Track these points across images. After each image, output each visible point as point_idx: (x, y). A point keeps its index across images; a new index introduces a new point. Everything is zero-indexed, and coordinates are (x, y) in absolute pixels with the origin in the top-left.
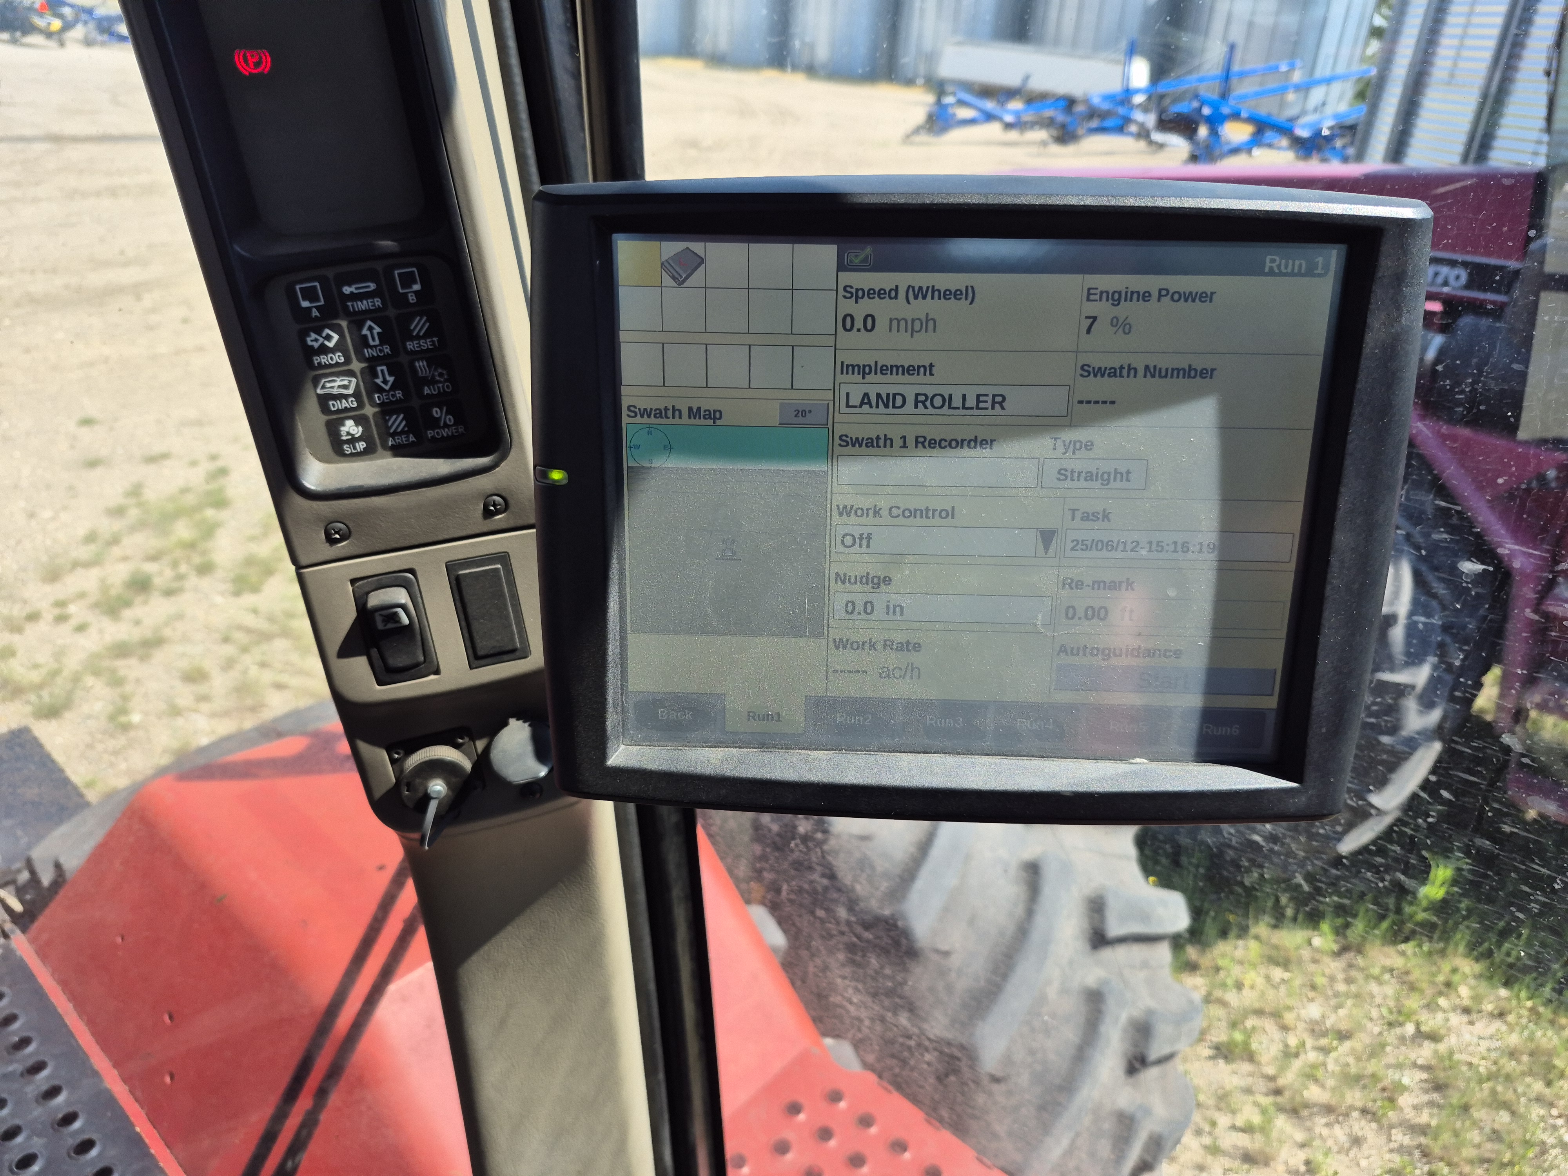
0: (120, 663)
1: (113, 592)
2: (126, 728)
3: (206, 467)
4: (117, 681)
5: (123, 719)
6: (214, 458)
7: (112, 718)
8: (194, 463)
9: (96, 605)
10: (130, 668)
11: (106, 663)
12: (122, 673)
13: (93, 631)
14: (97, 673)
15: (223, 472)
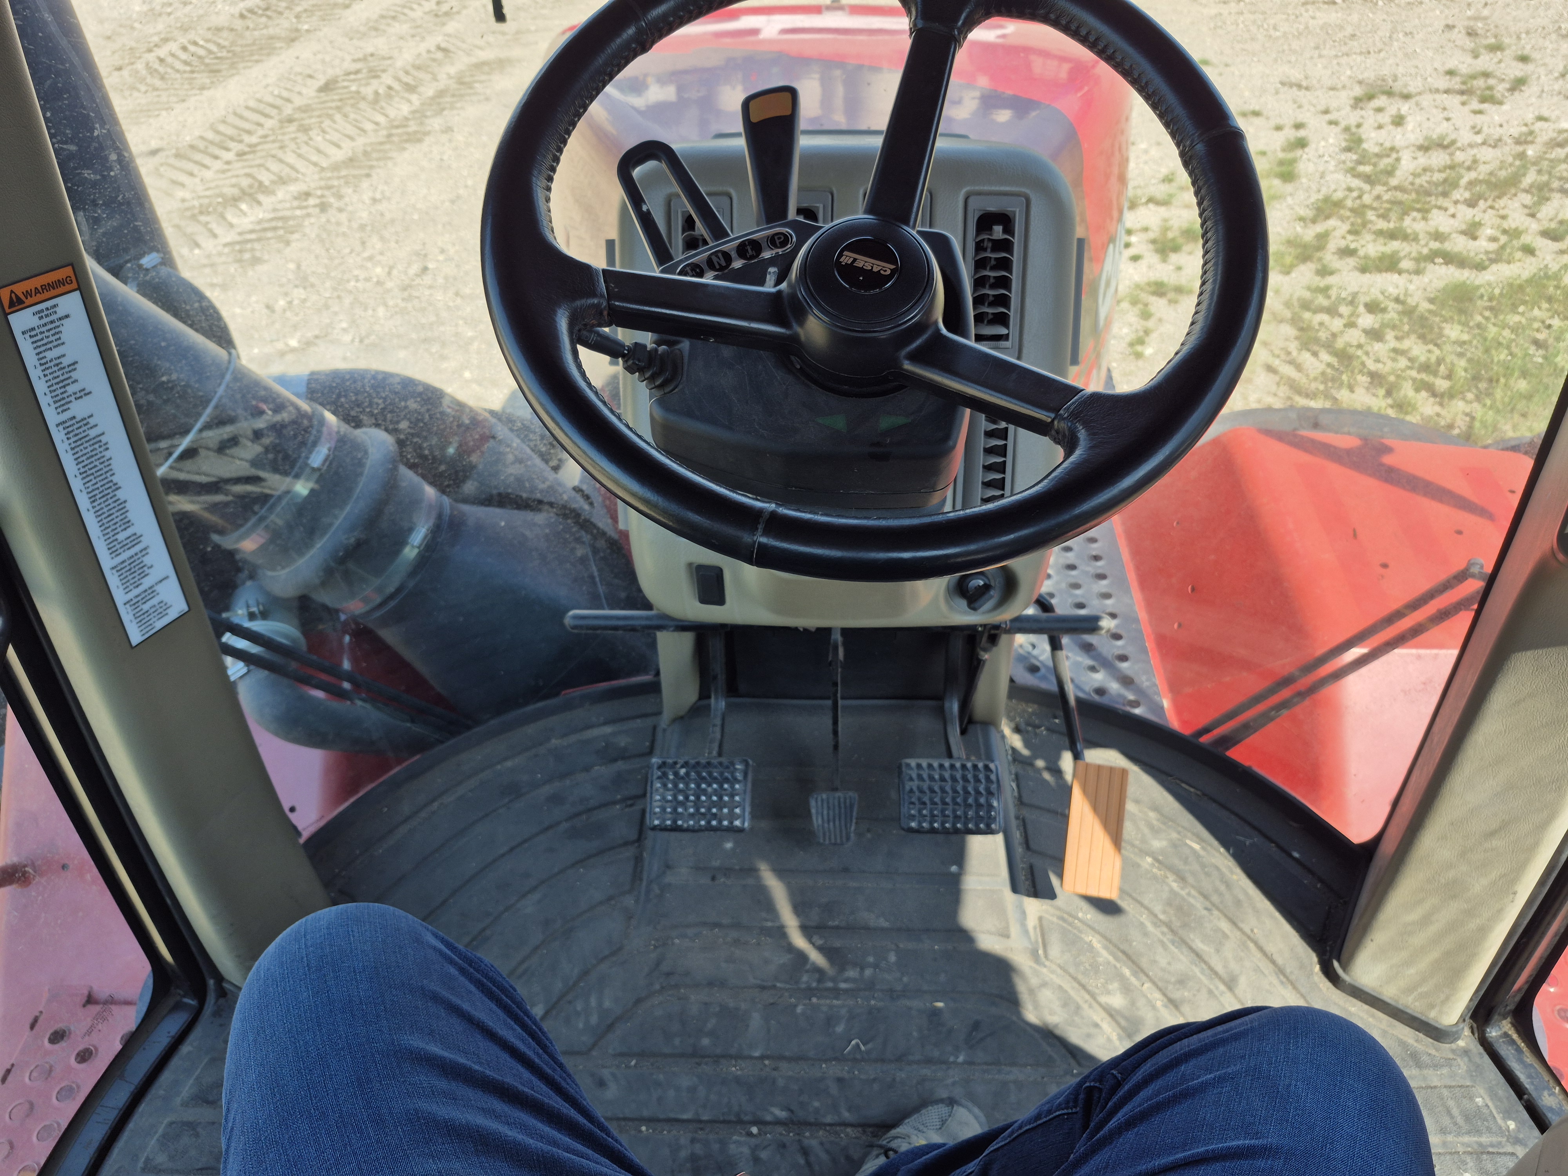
0: (1153, 299)
1: (1170, 235)
2: (1139, 356)
3: (1290, 134)
4: (1146, 315)
5: (1139, 348)
6: (1298, 126)
7: (1131, 345)
8: (1279, 128)
9: (1154, 242)
10: (1158, 305)
11: (1144, 296)
12: (1152, 309)
13: (1142, 264)
14: (1134, 302)
15: (1302, 144)
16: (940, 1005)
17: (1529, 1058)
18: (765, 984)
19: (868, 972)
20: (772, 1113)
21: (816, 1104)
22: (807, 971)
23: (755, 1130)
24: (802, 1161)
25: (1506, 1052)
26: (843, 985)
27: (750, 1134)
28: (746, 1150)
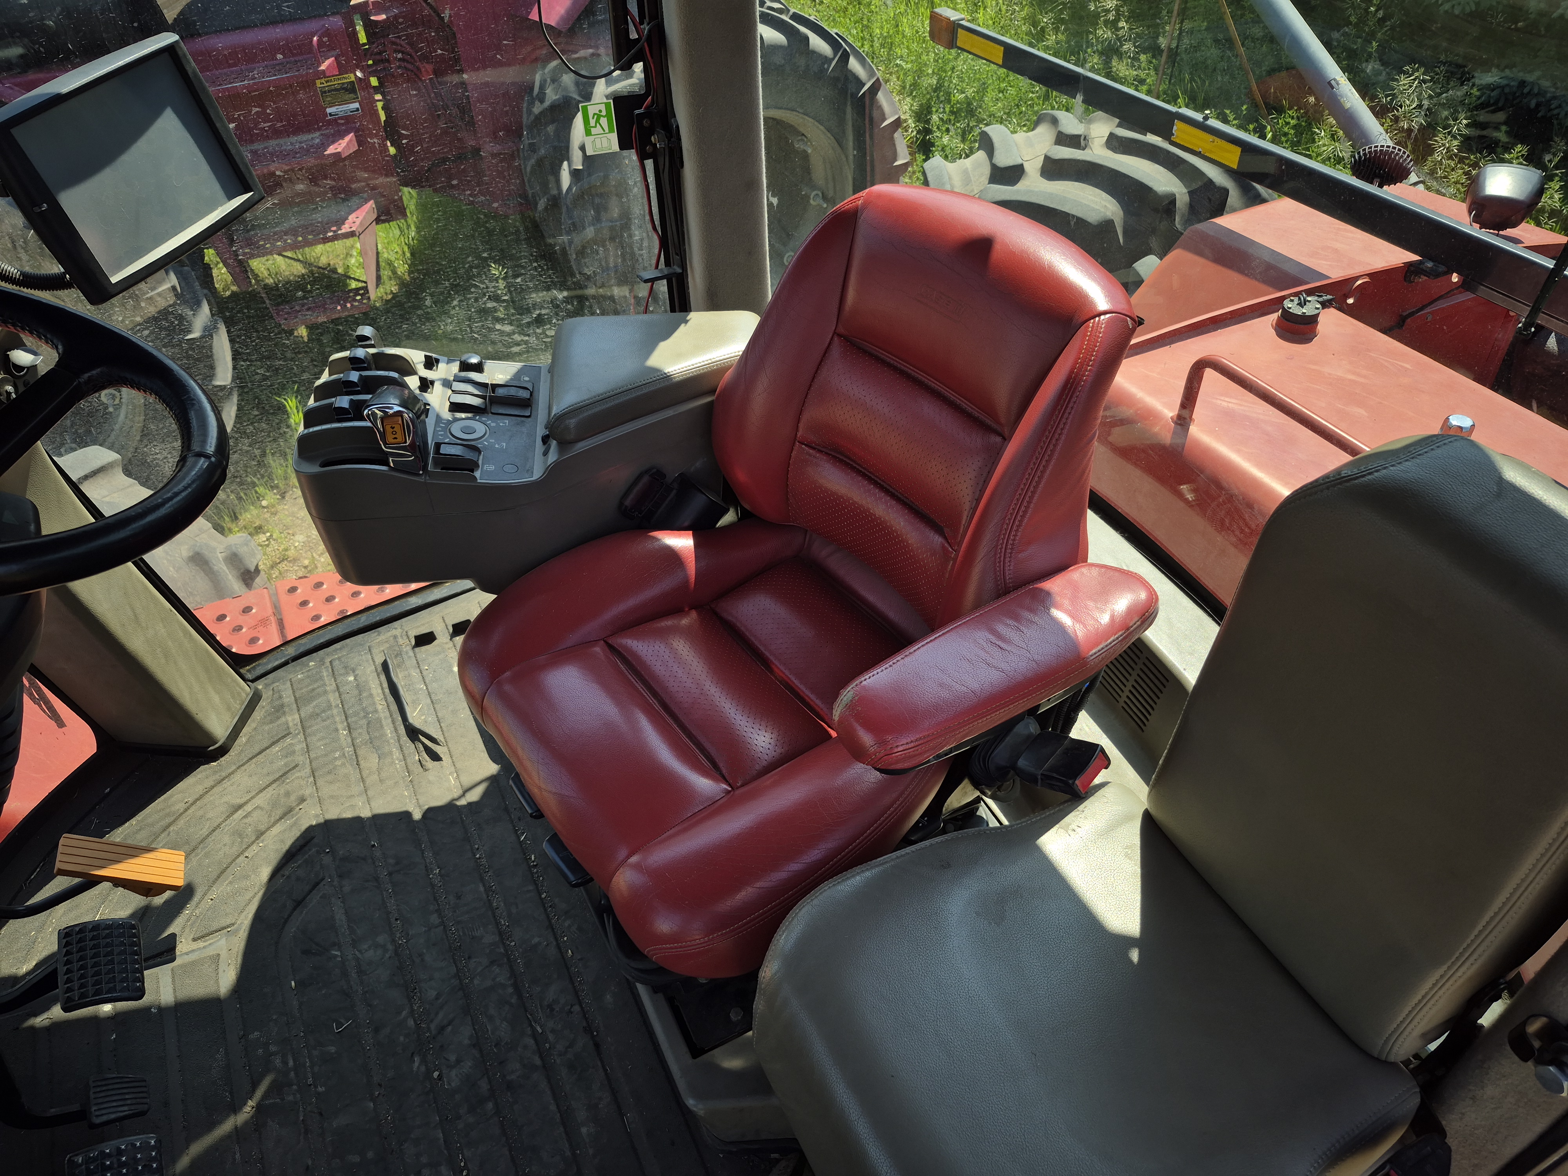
16: (293, 983)
17: (264, 660)
18: (303, 1130)
19: (273, 1048)
20: (418, 1068)
21: (402, 1038)
22: (283, 1099)
23: (436, 1074)
24: (450, 1028)
25: (260, 671)
26: (291, 1063)
27: (440, 1077)
28: (454, 1073)
